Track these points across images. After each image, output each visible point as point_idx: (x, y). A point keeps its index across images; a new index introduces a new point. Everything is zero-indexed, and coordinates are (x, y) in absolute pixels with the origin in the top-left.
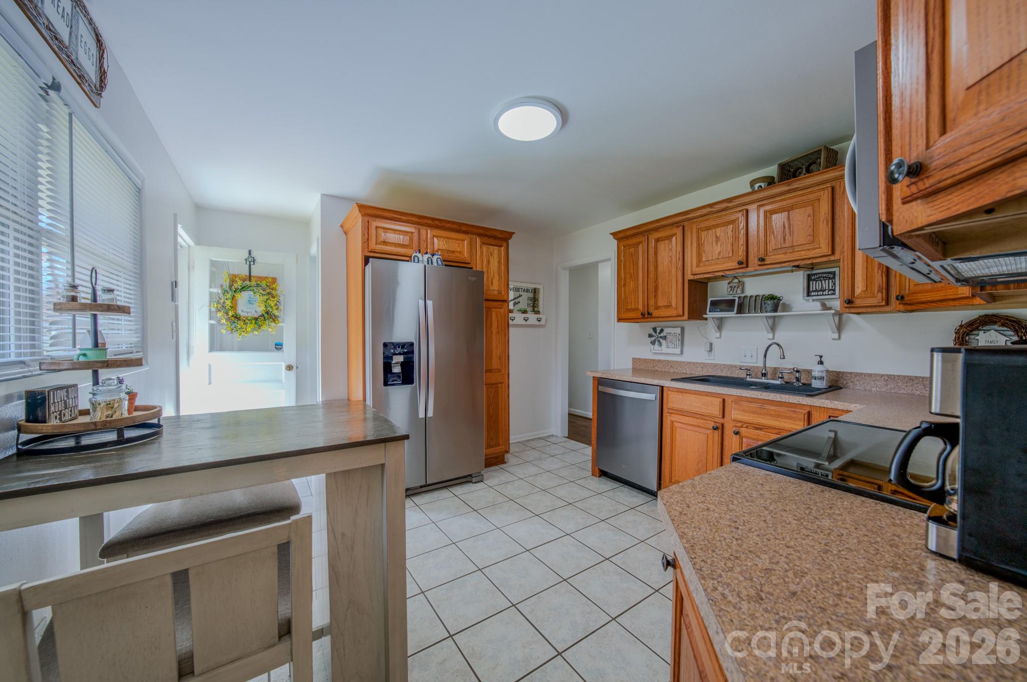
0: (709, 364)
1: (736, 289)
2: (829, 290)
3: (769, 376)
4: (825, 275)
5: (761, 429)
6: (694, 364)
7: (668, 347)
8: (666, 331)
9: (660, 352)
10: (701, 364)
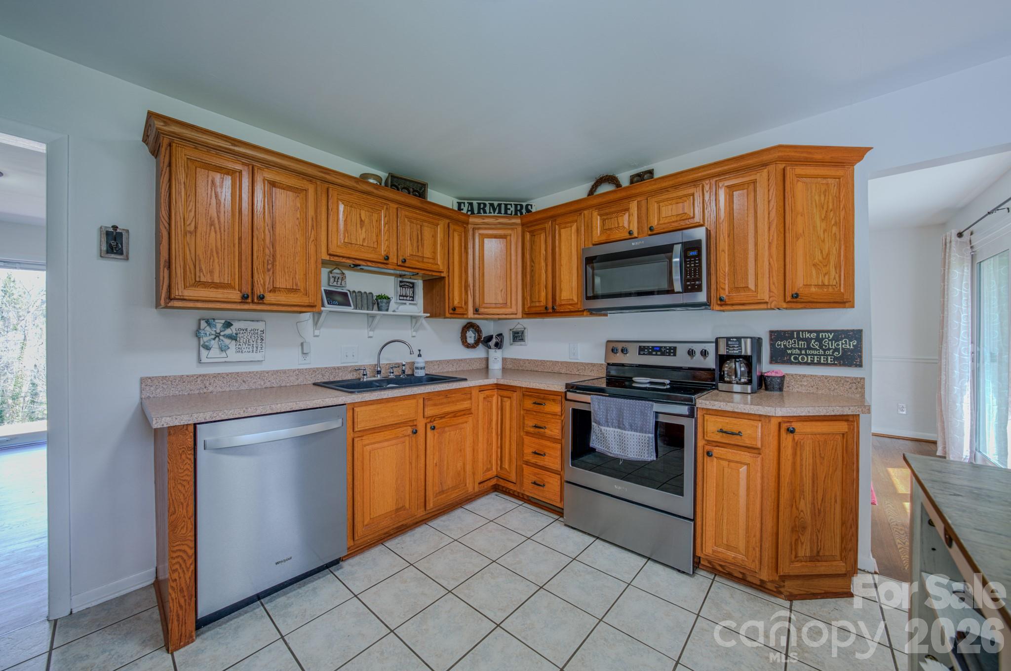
0: (306, 369)
1: (340, 281)
2: (410, 297)
3: (368, 375)
4: (407, 284)
5: (444, 417)
6: (284, 372)
7: (239, 351)
8: (236, 325)
9: (223, 360)
10: (294, 371)
